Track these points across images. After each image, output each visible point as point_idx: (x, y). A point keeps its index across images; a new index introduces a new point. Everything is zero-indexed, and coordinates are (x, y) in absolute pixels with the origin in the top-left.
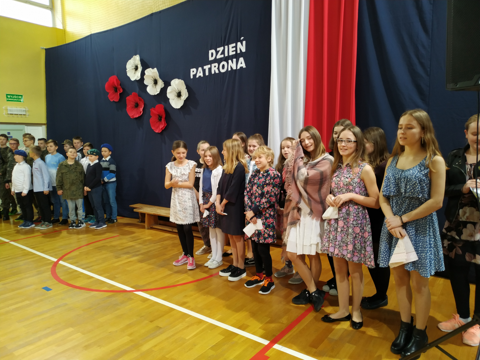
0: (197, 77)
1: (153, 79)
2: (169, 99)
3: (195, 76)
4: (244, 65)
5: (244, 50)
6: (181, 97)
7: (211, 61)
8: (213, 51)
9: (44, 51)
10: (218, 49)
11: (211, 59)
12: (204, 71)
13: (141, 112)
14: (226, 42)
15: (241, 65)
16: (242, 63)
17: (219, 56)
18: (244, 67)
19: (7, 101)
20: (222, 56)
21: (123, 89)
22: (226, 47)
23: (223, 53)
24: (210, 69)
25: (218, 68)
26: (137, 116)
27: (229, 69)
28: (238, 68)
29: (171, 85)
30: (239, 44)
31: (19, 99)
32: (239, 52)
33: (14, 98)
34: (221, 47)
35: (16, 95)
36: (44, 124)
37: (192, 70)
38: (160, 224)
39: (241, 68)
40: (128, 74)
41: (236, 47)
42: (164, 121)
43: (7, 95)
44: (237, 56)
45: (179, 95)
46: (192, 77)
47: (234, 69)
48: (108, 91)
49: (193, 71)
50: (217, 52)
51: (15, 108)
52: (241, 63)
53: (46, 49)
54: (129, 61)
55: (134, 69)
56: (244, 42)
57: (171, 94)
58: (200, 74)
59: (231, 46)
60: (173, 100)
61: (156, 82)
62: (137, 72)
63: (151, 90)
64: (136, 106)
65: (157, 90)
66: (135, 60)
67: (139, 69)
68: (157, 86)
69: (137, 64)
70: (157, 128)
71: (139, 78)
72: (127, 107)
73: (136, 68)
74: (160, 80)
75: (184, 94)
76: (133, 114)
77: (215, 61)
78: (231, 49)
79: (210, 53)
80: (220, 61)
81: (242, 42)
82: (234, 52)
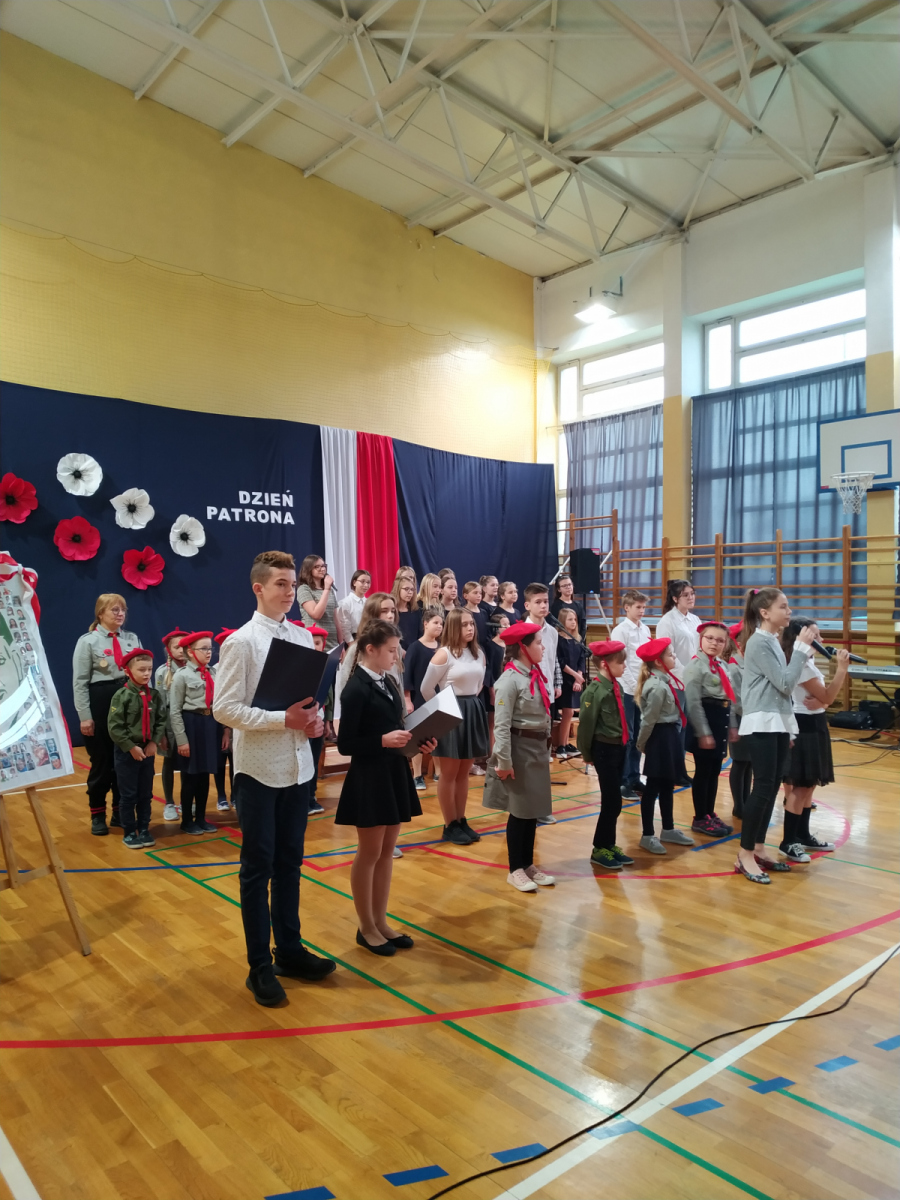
0: (221, 518)
3: (215, 517)
4: (292, 522)
5: (291, 505)
6: (189, 541)
10: (254, 493)
13: (91, 552)
14: (267, 488)
16: (289, 519)
17: (255, 502)
20: (261, 503)
22: (266, 495)
23: (262, 499)
24: (242, 515)
25: (256, 517)
26: (83, 558)
30: (284, 496)
32: (284, 504)
34: (259, 492)
37: (209, 509)
39: (289, 523)
41: (281, 498)
42: (159, 572)
44: (283, 510)
46: (209, 517)
49: (211, 511)
55: (73, 474)
56: (291, 496)
57: (174, 534)
59: (273, 495)
60: (174, 543)
61: (132, 509)
62: (80, 481)
63: (123, 520)
64: (76, 539)
65: (135, 522)
66: (74, 459)
67: (85, 478)
68: (134, 515)
69: (81, 469)
70: (138, 582)
71: (89, 494)
72: (55, 539)
73: (77, 475)
74: (151, 509)
75: (199, 539)
76: (71, 553)
77: (250, 506)
78: (273, 499)
79: (241, 494)
80: (257, 508)
81: (288, 495)
82: (279, 504)
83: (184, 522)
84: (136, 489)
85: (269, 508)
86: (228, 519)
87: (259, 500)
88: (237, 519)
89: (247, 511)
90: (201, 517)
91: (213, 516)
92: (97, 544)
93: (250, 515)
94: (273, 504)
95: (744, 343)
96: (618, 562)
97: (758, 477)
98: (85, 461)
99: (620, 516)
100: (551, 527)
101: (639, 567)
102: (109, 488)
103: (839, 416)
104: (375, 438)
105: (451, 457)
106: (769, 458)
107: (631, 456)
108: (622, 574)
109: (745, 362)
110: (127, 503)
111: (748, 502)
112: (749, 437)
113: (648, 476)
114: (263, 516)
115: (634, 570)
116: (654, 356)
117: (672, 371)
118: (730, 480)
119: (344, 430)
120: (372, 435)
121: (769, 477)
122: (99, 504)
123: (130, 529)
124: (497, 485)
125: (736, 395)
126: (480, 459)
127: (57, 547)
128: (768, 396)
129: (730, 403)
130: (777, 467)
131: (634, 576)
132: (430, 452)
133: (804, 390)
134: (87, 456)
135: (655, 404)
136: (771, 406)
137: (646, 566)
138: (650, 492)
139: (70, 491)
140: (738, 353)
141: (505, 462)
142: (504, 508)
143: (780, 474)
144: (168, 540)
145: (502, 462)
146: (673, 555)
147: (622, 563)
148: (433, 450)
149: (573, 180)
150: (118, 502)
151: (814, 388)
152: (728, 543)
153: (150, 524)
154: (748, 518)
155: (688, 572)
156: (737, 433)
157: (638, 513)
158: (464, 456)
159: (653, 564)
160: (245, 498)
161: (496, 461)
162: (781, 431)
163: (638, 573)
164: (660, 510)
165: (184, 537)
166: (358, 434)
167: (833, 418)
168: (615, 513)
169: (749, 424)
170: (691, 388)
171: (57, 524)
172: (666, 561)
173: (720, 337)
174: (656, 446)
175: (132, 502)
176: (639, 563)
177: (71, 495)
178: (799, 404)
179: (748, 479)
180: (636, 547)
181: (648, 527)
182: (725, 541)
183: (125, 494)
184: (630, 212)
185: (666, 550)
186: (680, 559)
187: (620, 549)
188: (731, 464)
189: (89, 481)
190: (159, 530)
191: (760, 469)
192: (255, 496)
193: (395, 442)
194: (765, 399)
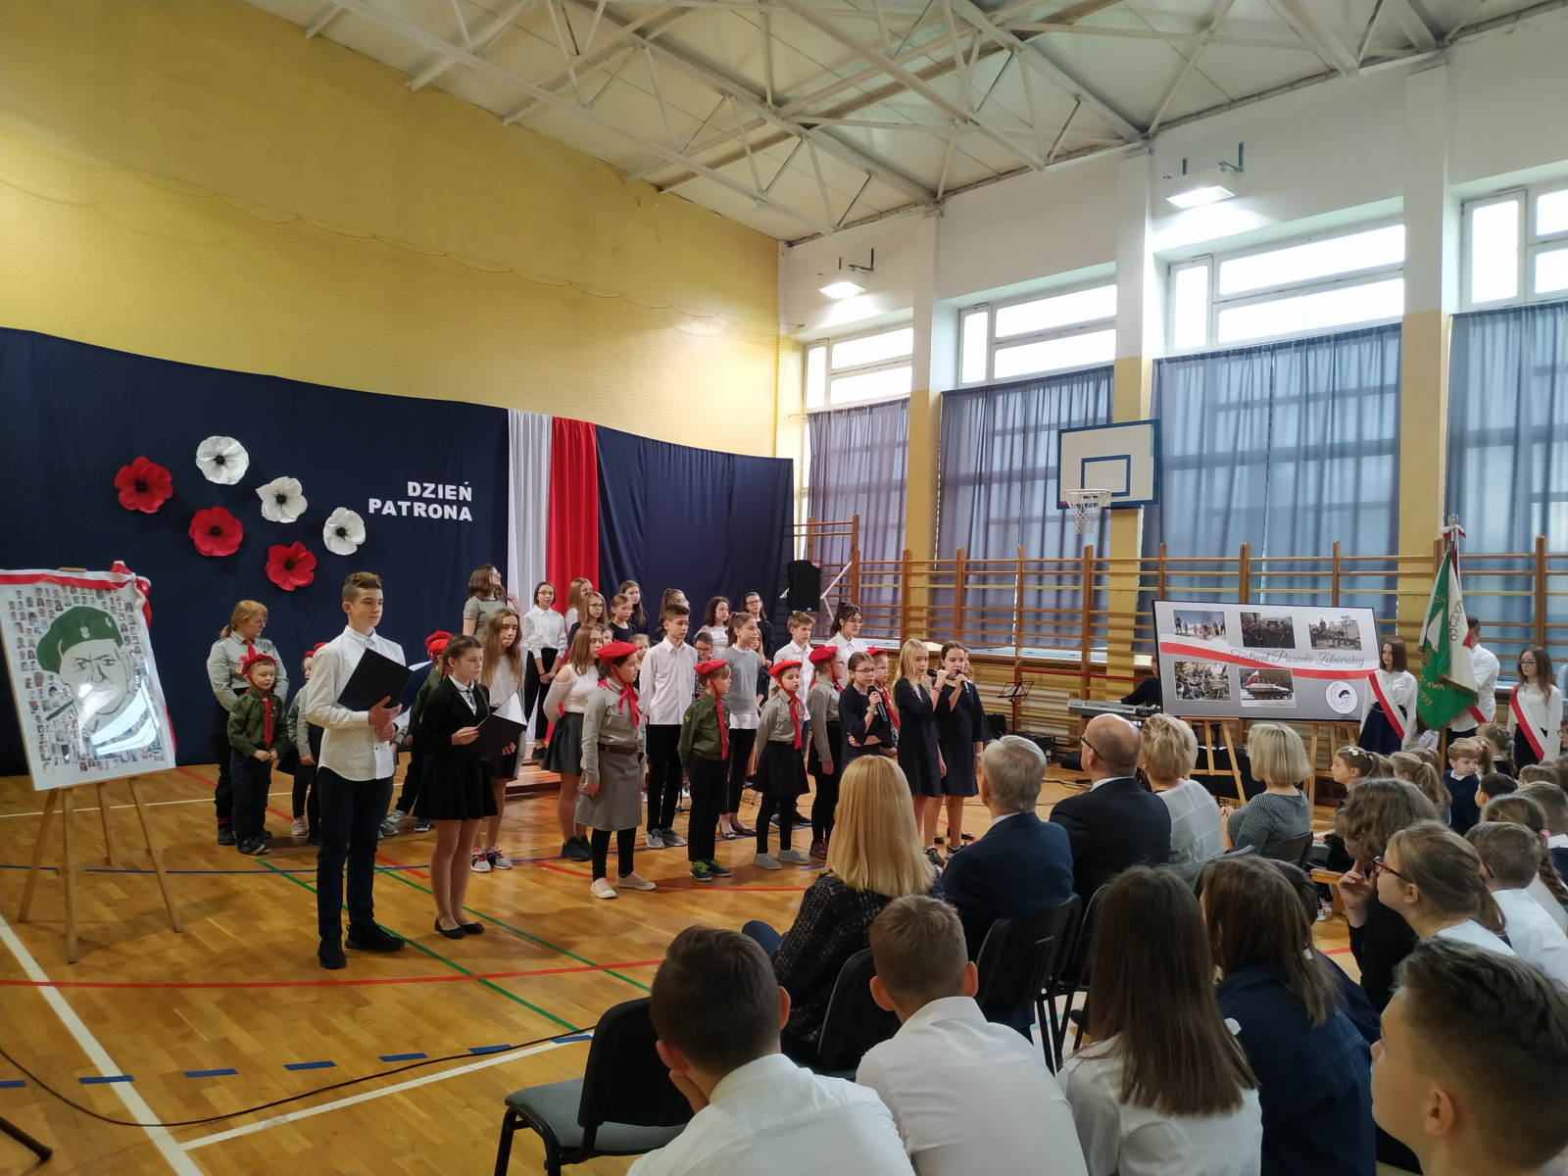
0: (385, 512)
3: (379, 511)
4: (470, 518)
5: (469, 499)
6: (346, 537)
7: (409, 496)
8: (417, 485)
10: (425, 485)
11: (411, 493)
13: (230, 547)
15: (466, 517)
16: (466, 514)
17: (426, 494)
18: (468, 521)
20: (434, 496)
22: (440, 487)
23: (435, 491)
24: (410, 509)
25: (426, 511)
26: (222, 553)
27: (447, 517)
28: (462, 518)
29: (331, 516)
30: (462, 489)
32: (461, 498)
34: (432, 483)
37: (372, 501)
39: (466, 520)
40: (201, 467)
41: (457, 490)
42: (310, 572)
44: (460, 504)
46: (371, 511)
47: (453, 518)
48: (118, 486)
49: (374, 504)
52: (464, 515)
54: (204, 442)
55: (216, 460)
56: (469, 489)
57: (328, 529)
58: (389, 509)
59: (448, 487)
60: (330, 539)
61: (281, 499)
62: (223, 467)
63: (270, 511)
64: (215, 532)
65: (284, 515)
66: (217, 443)
67: (228, 463)
68: (284, 507)
69: (224, 454)
70: (285, 582)
71: (233, 483)
72: (190, 531)
73: (220, 460)
74: (303, 499)
75: (358, 535)
76: (208, 547)
77: (420, 499)
78: (449, 491)
79: (411, 485)
80: (429, 502)
81: (466, 487)
82: (455, 498)
83: (342, 516)
84: (286, 478)
85: (443, 502)
86: (394, 512)
87: (431, 493)
88: (404, 513)
89: (416, 504)
90: (361, 509)
91: (375, 509)
92: (239, 537)
93: (419, 509)
94: (448, 497)
95: (1000, 333)
96: (858, 575)
97: (1005, 485)
98: (230, 445)
99: (862, 522)
100: (787, 532)
101: (880, 582)
102: (257, 475)
103: (1090, 424)
104: (574, 424)
105: (667, 448)
106: (1017, 465)
107: (877, 453)
108: (863, 589)
109: (1001, 355)
110: (276, 493)
111: (994, 515)
112: (998, 440)
113: (894, 478)
114: (435, 511)
115: (875, 585)
116: (902, 342)
117: (920, 359)
118: (977, 487)
119: (537, 415)
120: (570, 420)
121: (1016, 487)
122: (243, 495)
123: (278, 522)
124: (722, 482)
125: (989, 392)
126: (702, 450)
127: (193, 541)
128: (1019, 395)
129: (981, 400)
130: (1026, 477)
131: (875, 592)
132: (641, 442)
133: (1055, 391)
134: (232, 439)
135: (903, 397)
136: (1022, 407)
137: (888, 580)
138: (895, 496)
139: (211, 479)
140: (995, 344)
141: (733, 455)
142: (730, 508)
143: (1028, 484)
144: (322, 536)
145: (729, 454)
146: (915, 569)
147: (863, 576)
148: (644, 439)
149: (805, 145)
150: (266, 492)
151: (1065, 389)
152: (972, 559)
153: (301, 517)
154: (993, 529)
155: (930, 589)
156: (989, 435)
157: (881, 521)
158: (683, 447)
159: (896, 580)
160: (414, 489)
161: (722, 453)
162: (1031, 436)
163: (880, 589)
164: (904, 520)
165: (341, 532)
166: (554, 418)
167: (1083, 426)
168: (857, 518)
169: (999, 426)
170: (942, 381)
171: (194, 515)
172: (907, 576)
173: (976, 323)
174: (904, 445)
175: (281, 493)
176: (881, 577)
177: (211, 482)
178: (1051, 408)
179: (995, 487)
180: (878, 559)
181: (892, 535)
182: (968, 557)
183: (272, 483)
184: (875, 183)
185: (907, 564)
186: (922, 574)
187: (861, 560)
188: (978, 471)
189: (233, 467)
190: (311, 525)
191: (1008, 478)
192: (426, 488)
193: (598, 428)
194: (1016, 399)
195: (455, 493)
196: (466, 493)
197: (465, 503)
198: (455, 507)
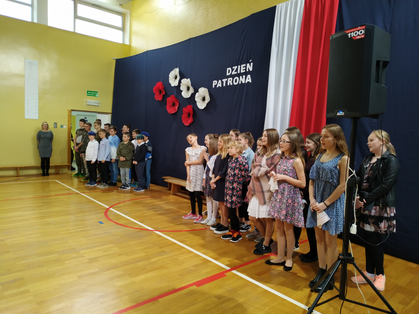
1: (186, 86)
2: (196, 102)
3: (216, 86)
4: (250, 81)
5: (251, 69)
6: (205, 101)
7: (228, 76)
8: (230, 69)
9: (115, 61)
10: (233, 68)
11: (228, 74)
12: (222, 83)
13: (176, 110)
14: (239, 63)
15: (248, 81)
17: (234, 73)
18: (250, 82)
19: (88, 95)
20: (236, 73)
21: (166, 92)
22: (239, 66)
23: (237, 70)
26: (173, 112)
27: (240, 83)
28: (246, 82)
29: (198, 92)
30: (248, 64)
31: (95, 94)
32: (247, 70)
33: (92, 94)
34: (236, 66)
35: (94, 92)
36: (110, 113)
38: (182, 193)
39: (248, 82)
40: (170, 82)
41: (246, 67)
42: (192, 117)
43: (88, 91)
44: (246, 74)
45: (204, 99)
46: (214, 87)
47: (243, 83)
48: (155, 93)
49: (215, 83)
50: (233, 70)
51: (92, 100)
52: (249, 79)
53: (116, 60)
54: (171, 72)
55: (175, 78)
56: (252, 64)
57: (198, 98)
58: (219, 85)
59: (242, 66)
60: (198, 102)
62: (176, 80)
63: (184, 94)
64: (173, 105)
65: (188, 94)
66: (176, 71)
68: (189, 91)
69: (176, 75)
70: (186, 122)
71: (177, 85)
74: (192, 87)
75: (207, 99)
76: (170, 110)
77: (231, 76)
78: (242, 68)
82: (245, 71)
83: (203, 91)
84: (186, 79)
85: (239, 75)
86: (220, 85)
87: (235, 71)
89: (229, 79)
90: (209, 86)
91: (215, 85)
92: (178, 106)
93: (230, 82)
94: (242, 71)
114: (236, 81)
123: (186, 98)
139: (172, 85)
150: (183, 86)
160: (229, 72)
175: (188, 86)
195: (244, 68)
196: (250, 67)
197: (249, 73)
198: (244, 76)
